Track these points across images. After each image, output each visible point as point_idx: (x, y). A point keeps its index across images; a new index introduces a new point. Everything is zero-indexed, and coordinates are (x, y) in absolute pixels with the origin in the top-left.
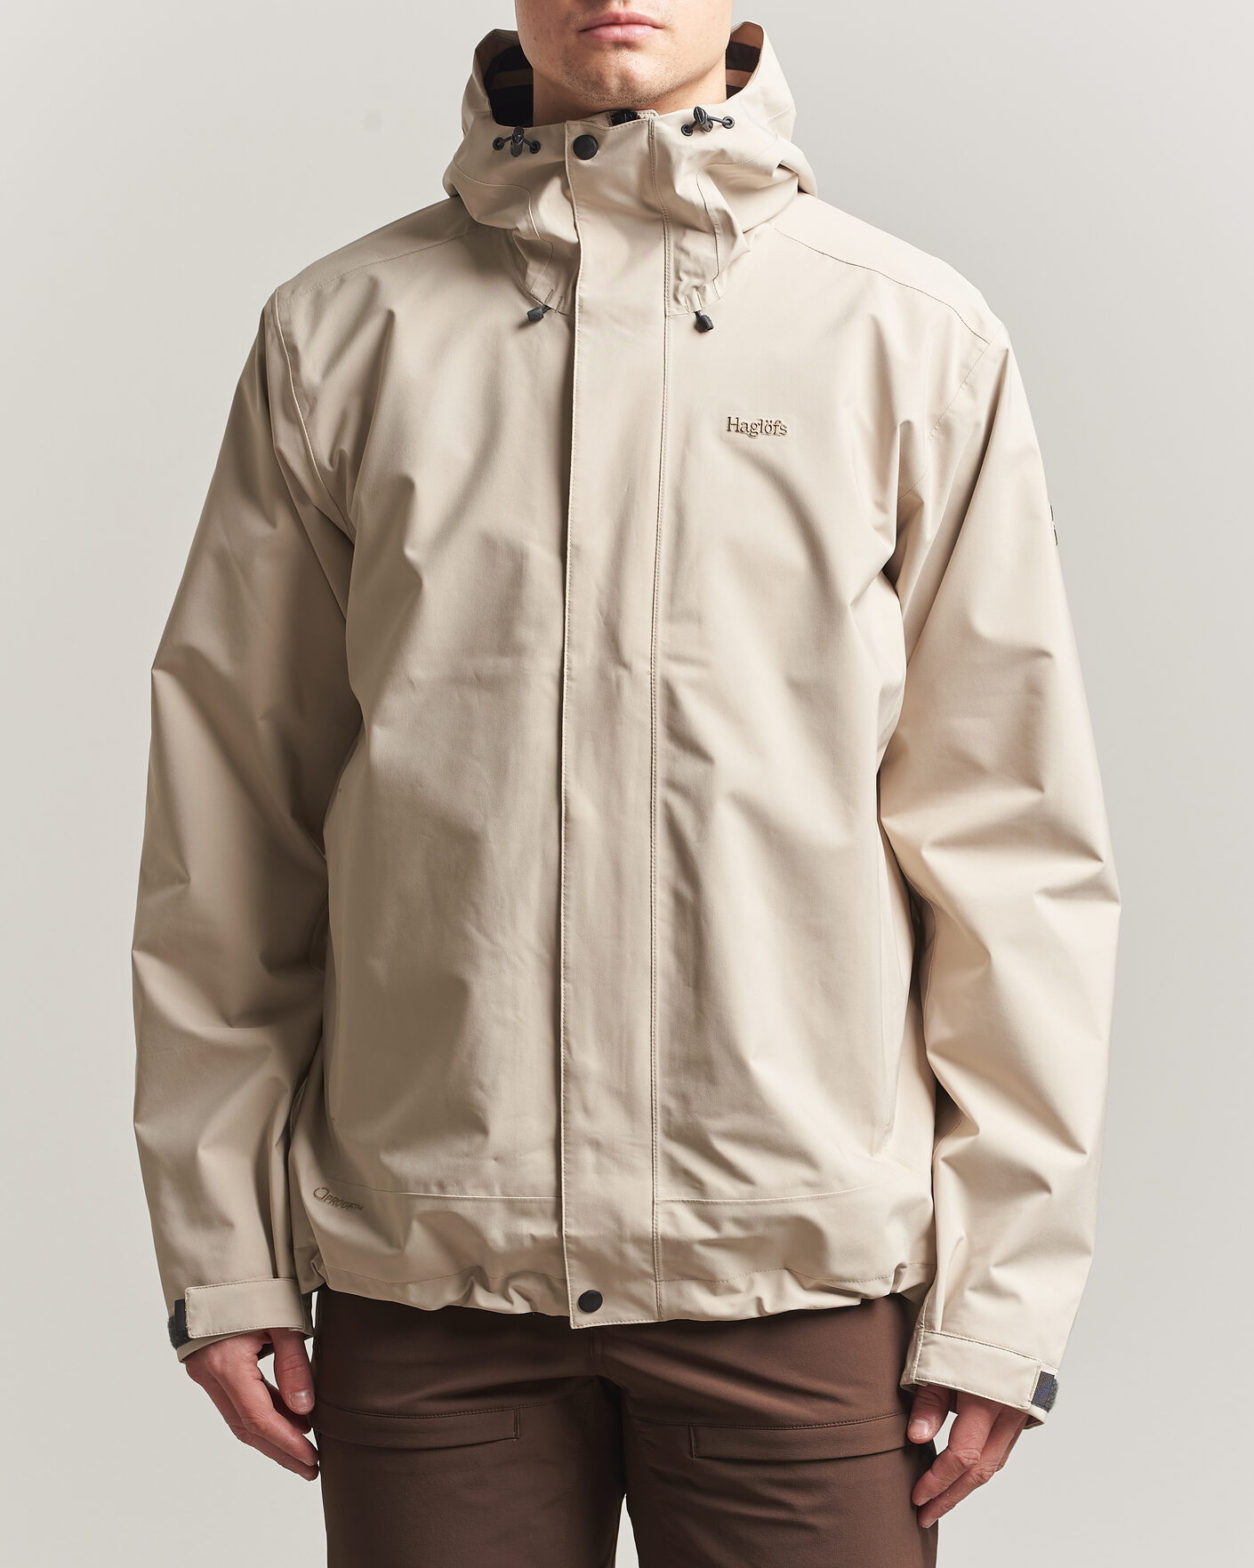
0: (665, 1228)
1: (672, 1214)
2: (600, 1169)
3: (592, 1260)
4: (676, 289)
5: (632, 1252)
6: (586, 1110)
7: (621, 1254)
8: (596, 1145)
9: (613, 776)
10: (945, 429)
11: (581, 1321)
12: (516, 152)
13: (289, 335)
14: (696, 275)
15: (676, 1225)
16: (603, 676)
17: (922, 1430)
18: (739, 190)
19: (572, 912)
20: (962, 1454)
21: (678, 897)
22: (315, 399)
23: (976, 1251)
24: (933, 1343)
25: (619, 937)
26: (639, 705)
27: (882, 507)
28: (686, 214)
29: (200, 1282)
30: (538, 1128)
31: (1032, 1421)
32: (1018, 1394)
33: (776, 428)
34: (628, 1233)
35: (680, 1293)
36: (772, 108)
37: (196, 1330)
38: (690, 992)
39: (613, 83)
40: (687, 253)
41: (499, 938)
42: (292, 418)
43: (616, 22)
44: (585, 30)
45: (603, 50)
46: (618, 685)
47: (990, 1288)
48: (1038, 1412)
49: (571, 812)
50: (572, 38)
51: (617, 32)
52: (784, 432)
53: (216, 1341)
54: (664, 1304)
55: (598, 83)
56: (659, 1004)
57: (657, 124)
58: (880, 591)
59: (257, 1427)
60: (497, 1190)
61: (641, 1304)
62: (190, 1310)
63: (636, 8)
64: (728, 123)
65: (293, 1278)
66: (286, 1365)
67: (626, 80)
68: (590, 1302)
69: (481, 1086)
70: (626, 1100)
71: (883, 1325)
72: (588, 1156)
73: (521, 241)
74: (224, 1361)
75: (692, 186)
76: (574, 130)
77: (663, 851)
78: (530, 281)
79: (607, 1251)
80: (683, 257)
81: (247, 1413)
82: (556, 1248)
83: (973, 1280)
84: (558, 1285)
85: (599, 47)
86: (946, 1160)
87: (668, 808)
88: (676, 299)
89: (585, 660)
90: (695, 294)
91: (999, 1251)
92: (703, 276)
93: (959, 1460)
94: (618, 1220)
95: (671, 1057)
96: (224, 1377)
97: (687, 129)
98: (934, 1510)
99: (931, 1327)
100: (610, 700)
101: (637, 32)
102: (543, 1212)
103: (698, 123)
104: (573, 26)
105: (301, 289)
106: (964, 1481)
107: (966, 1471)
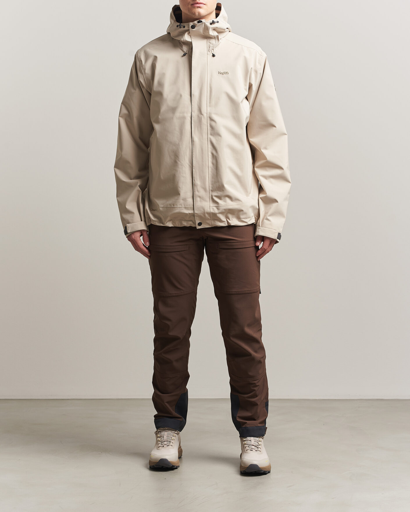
0: (212, 211)
1: (213, 209)
2: (200, 201)
3: (200, 217)
4: (209, 49)
5: (207, 215)
6: (198, 191)
7: (205, 216)
8: (200, 197)
9: (201, 133)
10: (256, 72)
11: (199, 227)
12: (180, 28)
13: (140, 58)
14: (212, 47)
15: (214, 210)
16: (198, 116)
17: (258, 244)
18: (219, 32)
19: (194, 157)
20: (265, 247)
21: (212, 154)
22: (145, 69)
23: (266, 213)
24: (260, 228)
25: (203, 161)
26: (205, 121)
27: (245, 85)
28: (211, 36)
29: (129, 223)
30: (190, 194)
31: (277, 242)
32: (275, 236)
33: (227, 73)
34: (206, 212)
35: (215, 222)
36: (224, 17)
37: (129, 231)
38: (215, 170)
39: (197, 14)
40: (211, 43)
41: (182, 162)
42: (142, 73)
43: (198, 3)
44: (192, 5)
45: (195, 8)
46: (201, 118)
47: (267, 219)
48: (278, 240)
49: (194, 140)
50: (190, 6)
51: (198, 5)
52: (228, 74)
53: (133, 233)
54: (213, 224)
55: (194, 14)
56: (210, 172)
57: (206, 23)
58: (245, 100)
59: (140, 248)
60: (183, 205)
61: (208, 224)
62: (127, 228)
63: (201, 1)
64: (218, 22)
65: (145, 221)
66: (145, 238)
67: (199, 13)
68: (200, 224)
69: (180, 188)
70: (205, 189)
71: (251, 229)
72: (198, 199)
73: (182, 42)
74: (134, 237)
75: (212, 33)
76: (191, 24)
77: (210, 146)
78: (183, 48)
79: (202, 215)
80: (210, 44)
81: (139, 246)
82: (193, 215)
83: (265, 218)
84: (194, 222)
85: (194, 8)
86: (260, 198)
87: (210, 138)
88: (209, 51)
89: (195, 114)
90: (212, 50)
91: (269, 213)
92: (214, 47)
93: (264, 248)
94: (204, 210)
95: (212, 181)
96: (134, 240)
97: (211, 24)
98: (260, 257)
99: (259, 226)
100: (200, 121)
101: (201, 5)
102: (191, 209)
103: (213, 23)
104: (190, 4)
105: (142, 50)
106: (265, 252)
107: (265, 250)
